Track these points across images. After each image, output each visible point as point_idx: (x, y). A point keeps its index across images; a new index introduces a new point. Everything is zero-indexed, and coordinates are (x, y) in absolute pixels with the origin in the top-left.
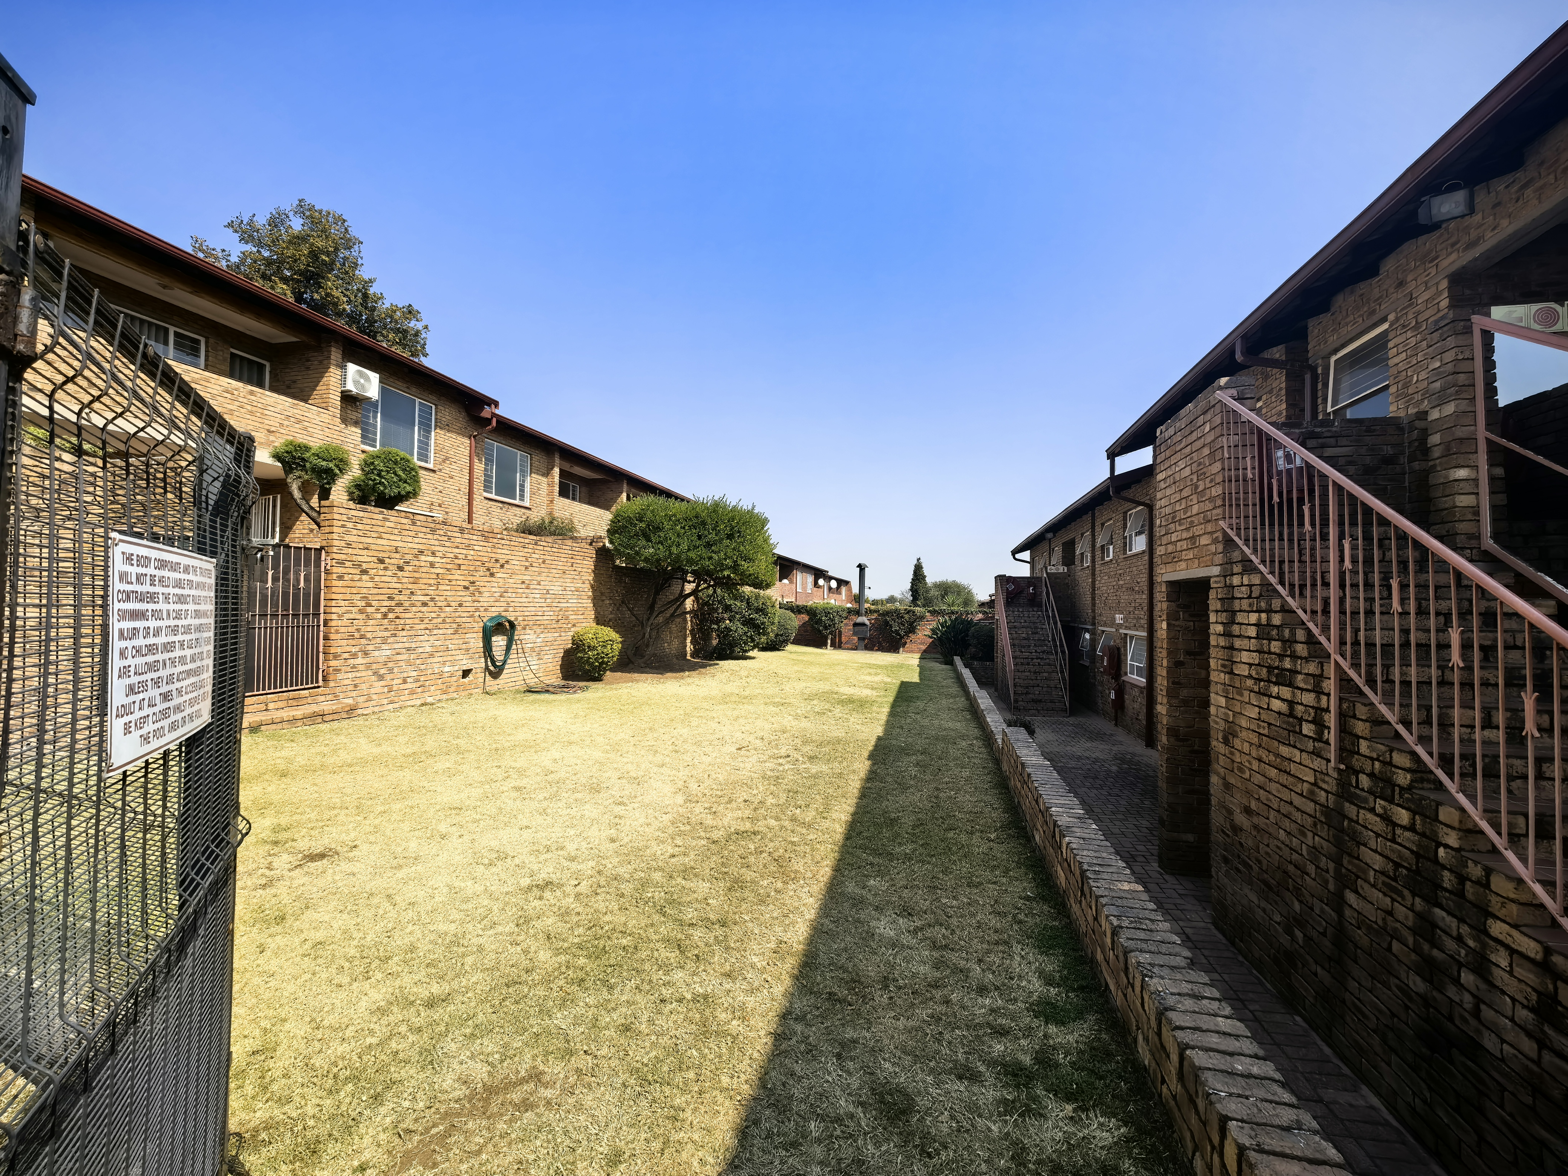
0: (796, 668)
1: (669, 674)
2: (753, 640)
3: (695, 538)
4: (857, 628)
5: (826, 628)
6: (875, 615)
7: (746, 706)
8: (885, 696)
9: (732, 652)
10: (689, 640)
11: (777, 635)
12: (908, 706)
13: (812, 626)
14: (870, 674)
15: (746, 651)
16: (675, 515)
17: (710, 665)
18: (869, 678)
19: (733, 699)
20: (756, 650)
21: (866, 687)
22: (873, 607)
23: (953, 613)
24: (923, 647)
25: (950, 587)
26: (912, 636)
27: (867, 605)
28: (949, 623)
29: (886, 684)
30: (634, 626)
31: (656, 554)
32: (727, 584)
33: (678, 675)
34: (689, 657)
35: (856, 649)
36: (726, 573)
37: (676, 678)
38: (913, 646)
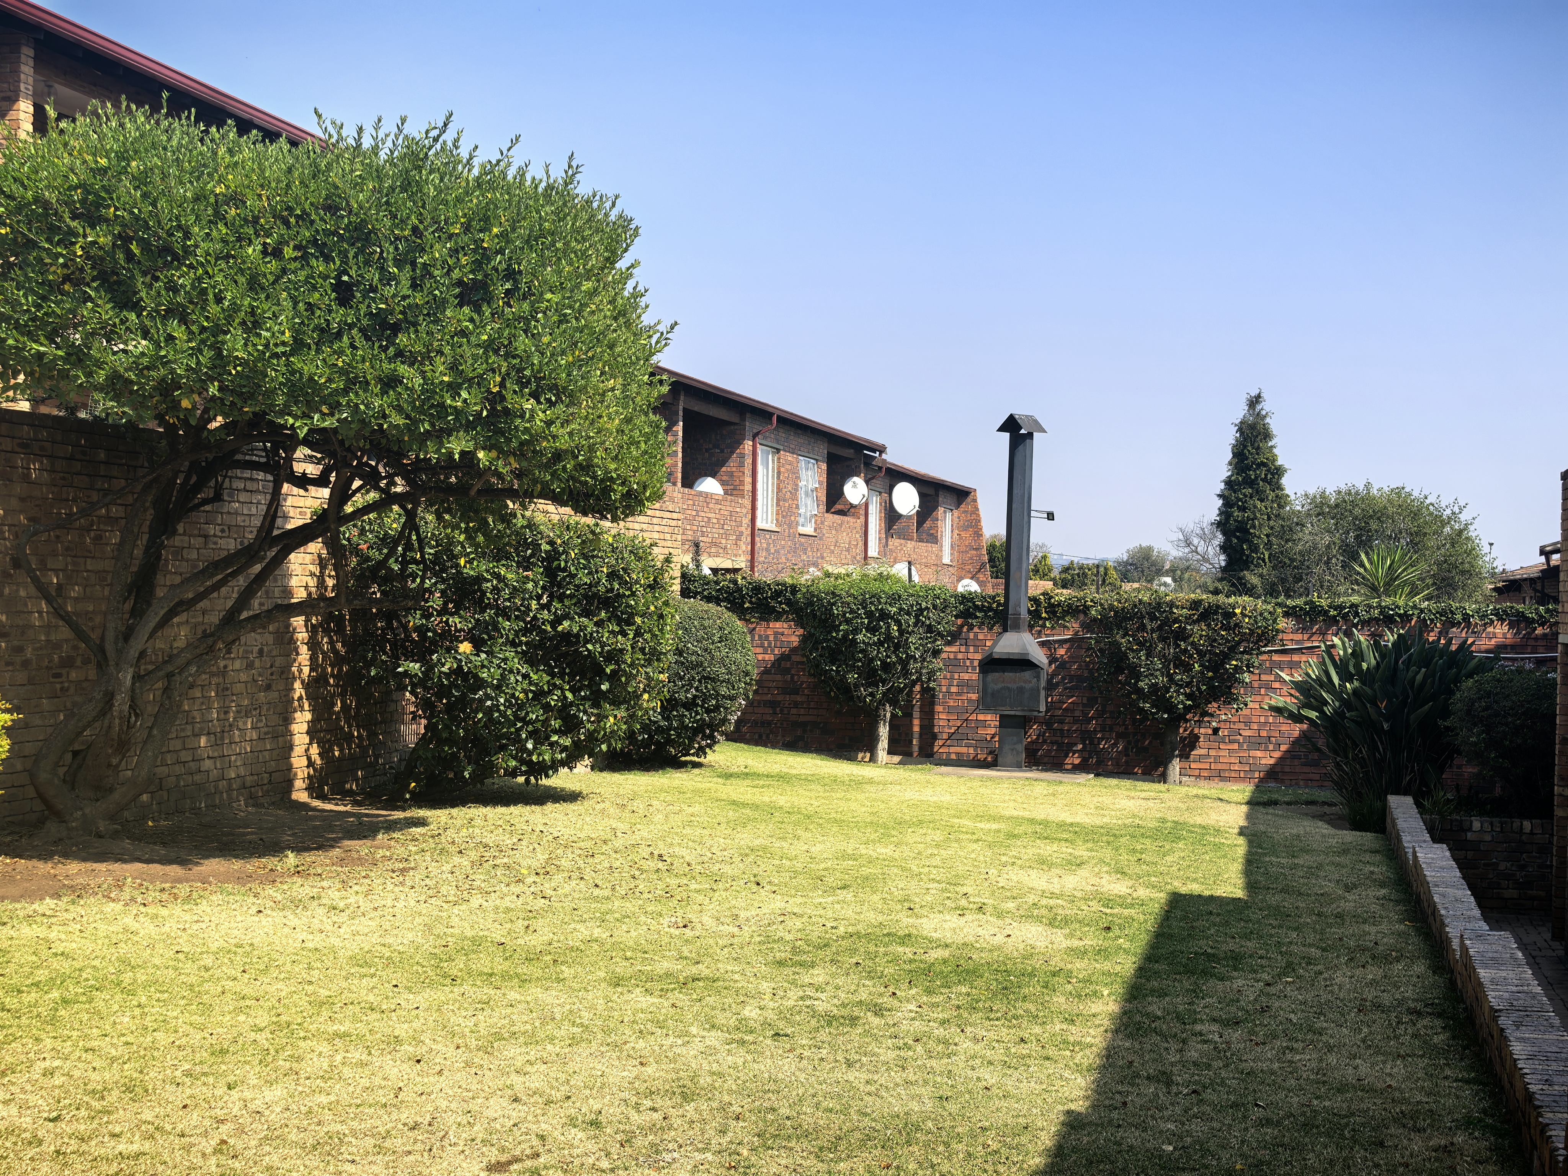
0: (745, 838)
1: (213, 865)
2: (571, 725)
3: (323, 297)
4: (999, 680)
5: (871, 677)
6: (1072, 627)
7: (535, 992)
8: (1102, 953)
9: (485, 770)
10: (302, 721)
11: (670, 705)
12: (1196, 993)
13: (816, 669)
14: (1044, 863)
15: (542, 769)
16: (236, 199)
17: (391, 826)
18: (1037, 880)
19: (483, 962)
20: (583, 767)
21: (1028, 916)
22: (1063, 595)
23: (1388, 620)
24: (1267, 759)
25: (1380, 515)
26: (1223, 714)
27: (1037, 587)
28: (1370, 660)
29: (1108, 902)
30: (68, 663)
31: (158, 361)
32: (461, 490)
33: (252, 865)
34: (301, 795)
35: (991, 762)
36: (457, 445)
37: (242, 879)
38: (1226, 755)
